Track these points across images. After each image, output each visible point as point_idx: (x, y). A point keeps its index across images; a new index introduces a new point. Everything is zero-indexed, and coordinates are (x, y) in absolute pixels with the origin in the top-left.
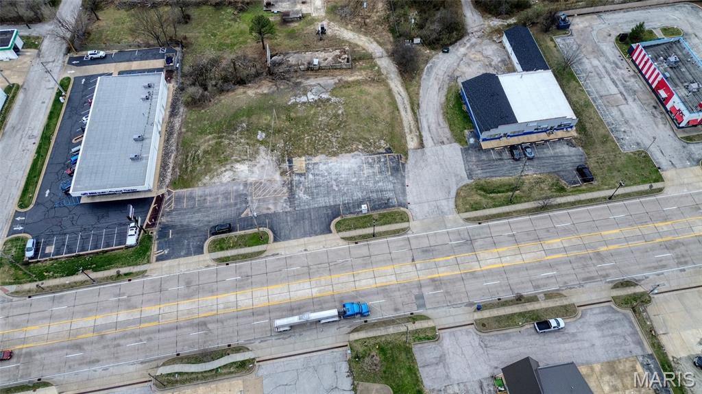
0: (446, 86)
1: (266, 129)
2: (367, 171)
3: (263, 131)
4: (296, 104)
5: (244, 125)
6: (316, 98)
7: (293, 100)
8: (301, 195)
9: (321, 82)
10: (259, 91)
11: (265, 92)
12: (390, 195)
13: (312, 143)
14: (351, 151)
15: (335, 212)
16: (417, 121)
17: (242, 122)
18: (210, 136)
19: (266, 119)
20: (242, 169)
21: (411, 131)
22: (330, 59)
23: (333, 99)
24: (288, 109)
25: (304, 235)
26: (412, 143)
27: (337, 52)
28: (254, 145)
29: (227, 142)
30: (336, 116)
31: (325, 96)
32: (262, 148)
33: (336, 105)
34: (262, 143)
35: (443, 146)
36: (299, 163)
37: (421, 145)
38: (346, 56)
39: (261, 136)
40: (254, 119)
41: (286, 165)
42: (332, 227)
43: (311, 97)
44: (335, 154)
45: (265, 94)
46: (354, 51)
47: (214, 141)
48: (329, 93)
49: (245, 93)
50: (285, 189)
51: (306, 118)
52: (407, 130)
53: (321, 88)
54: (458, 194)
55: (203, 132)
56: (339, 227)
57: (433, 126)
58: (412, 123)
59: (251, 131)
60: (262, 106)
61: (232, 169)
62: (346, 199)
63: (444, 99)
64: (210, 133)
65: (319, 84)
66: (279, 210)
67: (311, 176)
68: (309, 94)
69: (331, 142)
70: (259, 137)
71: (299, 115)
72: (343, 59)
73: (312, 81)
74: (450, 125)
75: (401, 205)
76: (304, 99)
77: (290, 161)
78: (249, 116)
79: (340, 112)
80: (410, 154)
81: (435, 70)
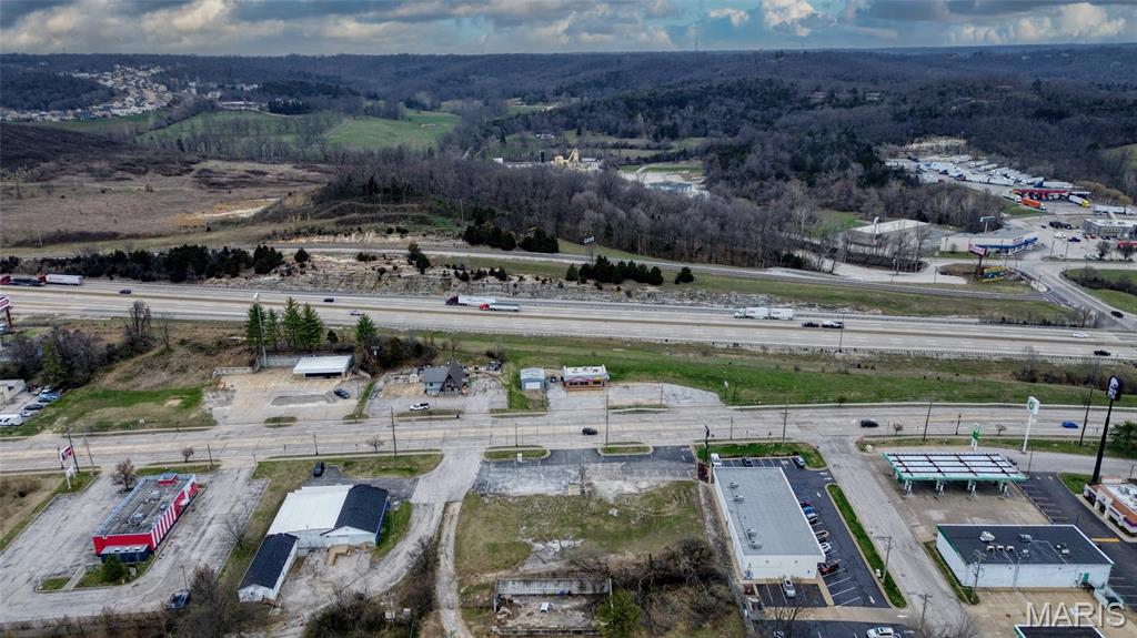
0: (387, 558)
1: (608, 517)
2: (509, 485)
3: (612, 515)
4: (575, 539)
5: (633, 522)
6: (550, 544)
7: (578, 543)
8: (574, 473)
9: (541, 565)
10: (620, 557)
11: (613, 555)
12: (494, 470)
13: (562, 506)
14: (520, 497)
15: (544, 462)
16: (441, 527)
17: (637, 525)
18: (670, 514)
19: (609, 527)
20: (628, 488)
21: (452, 517)
22: (523, 615)
23: (530, 541)
24: (583, 535)
25: (572, 451)
26: (456, 508)
27: (510, 623)
28: (620, 505)
29: (650, 509)
30: (529, 525)
31: (539, 546)
32: (612, 502)
33: (528, 535)
34: (612, 506)
35: (426, 501)
36: (574, 491)
37: (447, 505)
38: (499, 617)
39: (614, 512)
40: (622, 527)
41: (587, 489)
42: (549, 453)
43: (555, 545)
44: (537, 495)
45: (612, 552)
46: (484, 624)
47: (663, 510)
48: (533, 550)
49: (639, 557)
50: (588, 475)
51: (563, 526)
52: (456, 518)
53: (543, 556)
54: (436, 466)
55: (678, 519)
56: (544, 452)
57: (426, 520)
58: (446, 525)
59: (625, 516)
60: (614, 541)
61: (640, 490)
62: (534, 468)
63: (398, 545)
64: (670, 517)
65: (544, 563)
66: (594, 465)
67: (564, 483)
68: (558, 550)
69: (540, 504)
70: (616, 511)
71: (571, 529)
72: (504, 613)
73: (554, 566)
74: (408, 518)
75: (488, 463)
76: (565, 543)
77: (583, 492)
78: (630, 530)
79: (524, 528)
80: (462, 497)
81: (389, 577)
